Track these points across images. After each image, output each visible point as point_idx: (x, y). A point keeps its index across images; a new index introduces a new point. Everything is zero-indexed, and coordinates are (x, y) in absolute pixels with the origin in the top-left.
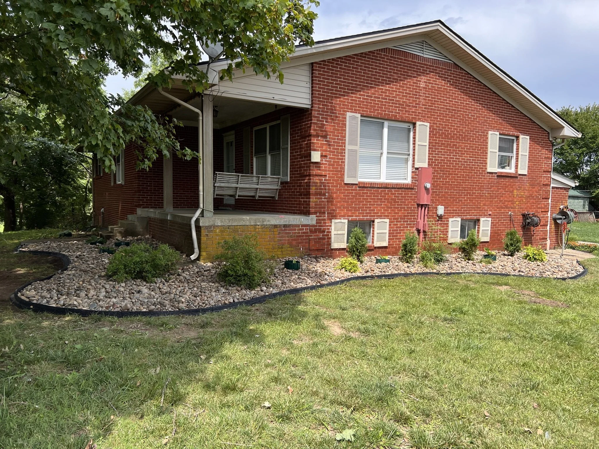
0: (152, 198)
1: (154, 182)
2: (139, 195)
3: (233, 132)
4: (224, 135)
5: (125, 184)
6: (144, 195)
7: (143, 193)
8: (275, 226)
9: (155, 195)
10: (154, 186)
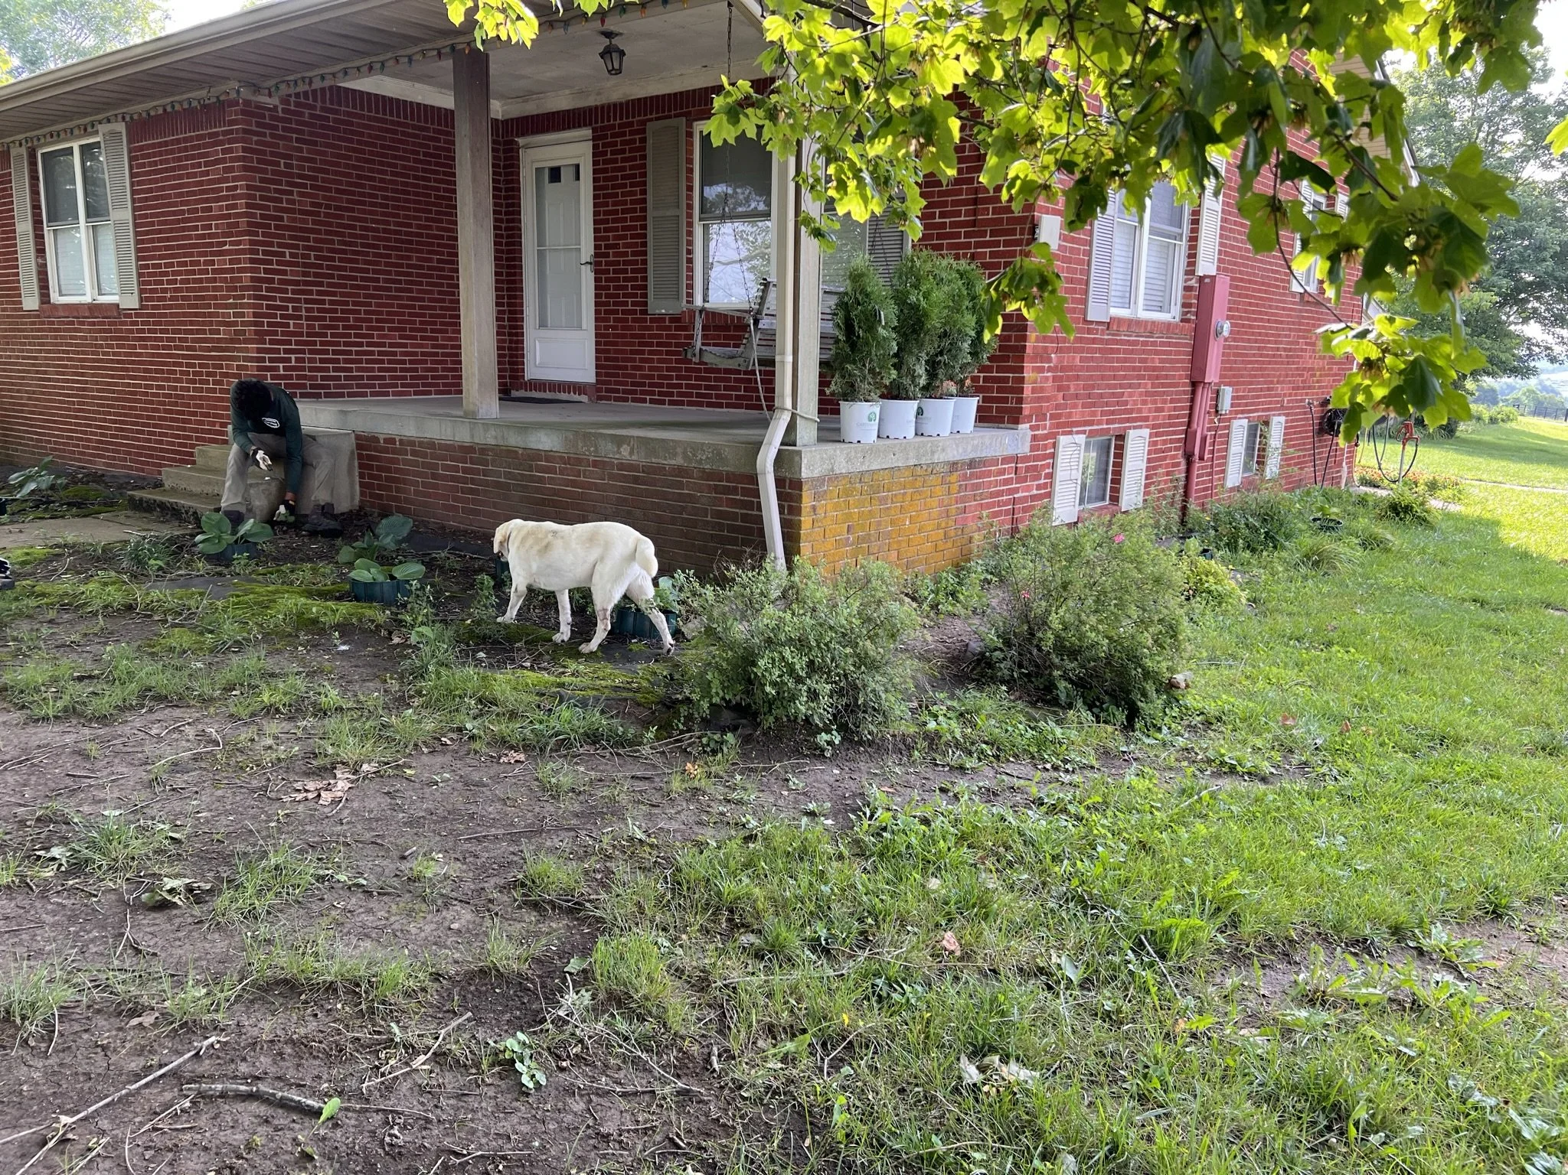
0: (302, 360)
1: (307, 301)
2: (259, 350)
3: (587, 132)
4: (521, 141)
5: (142, 307)
6: (278, 351)
7: (272, 342)
8: (954, 466)
9: (311, 352)
10: (308, 318)
